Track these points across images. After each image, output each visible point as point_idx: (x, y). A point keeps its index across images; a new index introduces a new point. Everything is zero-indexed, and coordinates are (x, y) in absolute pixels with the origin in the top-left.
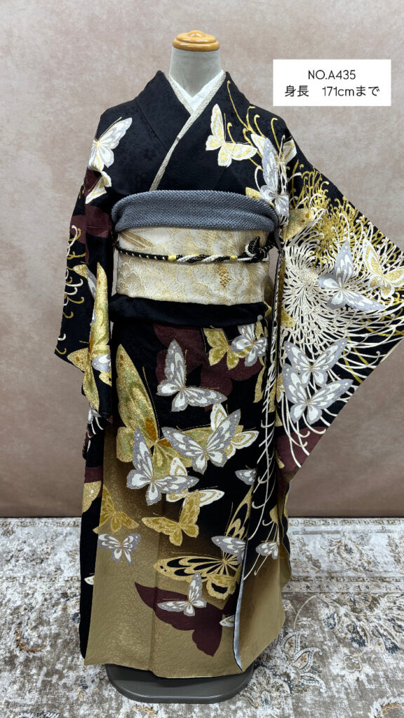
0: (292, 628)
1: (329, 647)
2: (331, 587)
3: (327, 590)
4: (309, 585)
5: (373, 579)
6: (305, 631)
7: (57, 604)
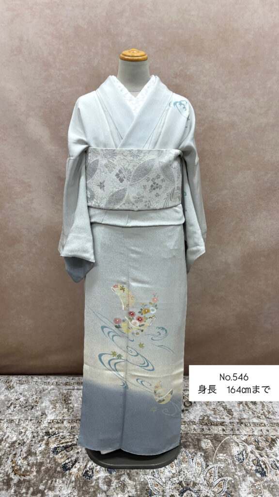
0: (212, 461)
1: (239, 476)
2: (241, 431)
3: (237, 432)
4: (225, 429)
5: (272, 424)
6: (221, 464)
7: (42, 440)
